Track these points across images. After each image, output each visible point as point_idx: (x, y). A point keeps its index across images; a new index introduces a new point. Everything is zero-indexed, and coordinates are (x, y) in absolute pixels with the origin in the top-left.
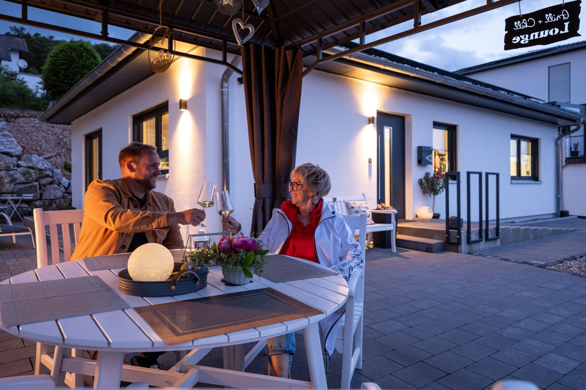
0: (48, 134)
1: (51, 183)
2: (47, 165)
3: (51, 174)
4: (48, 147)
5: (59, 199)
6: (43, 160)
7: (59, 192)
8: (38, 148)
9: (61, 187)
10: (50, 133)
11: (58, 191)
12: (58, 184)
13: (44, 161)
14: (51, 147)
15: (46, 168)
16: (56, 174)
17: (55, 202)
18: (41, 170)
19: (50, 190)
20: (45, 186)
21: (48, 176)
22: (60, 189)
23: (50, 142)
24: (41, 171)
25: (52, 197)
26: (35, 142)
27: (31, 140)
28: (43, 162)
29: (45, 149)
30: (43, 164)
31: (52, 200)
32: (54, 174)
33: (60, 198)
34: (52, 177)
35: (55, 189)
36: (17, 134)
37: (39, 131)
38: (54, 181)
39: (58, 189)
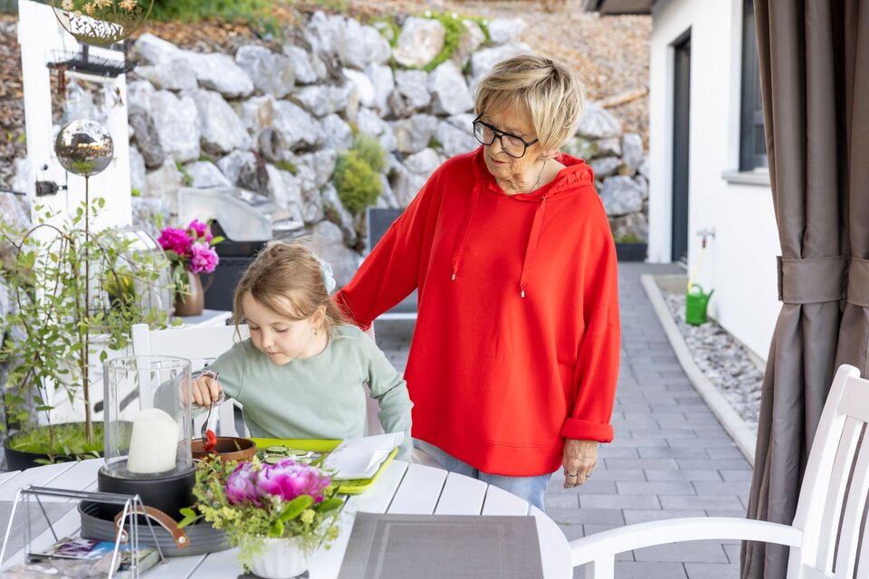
0: (634, 36)
1: (616, 172)
2: (610, 123)
3: (617, 149)
4: (627, 73)
5: (633, 216)
6: (599, 112)
7: (634, 197)
8: (602, 79)
9: (639, 183)
10: (638, 32)
11: (630, 194)
12: (633, 173)
13: (604, 116)
14: (635, 73)
15: (605, 133)
16: (629, 148)
17: (624, 223)
18: (593, 139)
19: (614, 189)
20: (601, 180)
21: (610, 154)
22: (636, 187)
23: (636, 57)
24: (594, 142)
25: (618, 210)
26: (598, 61)
27: (589, 55)
28: (600, 117)
29: (620, 79)
30: (599, 123)
31: (616, 216)
32: (625, 148)
33: (635, 213)
34: (619, 157)
35: (626, 187)
36: (560, 43)
37: (614, 29)
38: (623, 166)
39: (630, 188)
